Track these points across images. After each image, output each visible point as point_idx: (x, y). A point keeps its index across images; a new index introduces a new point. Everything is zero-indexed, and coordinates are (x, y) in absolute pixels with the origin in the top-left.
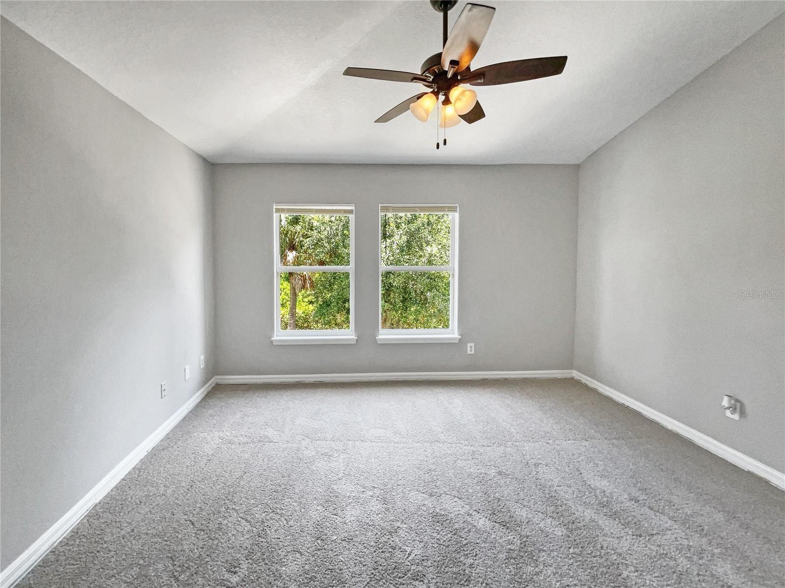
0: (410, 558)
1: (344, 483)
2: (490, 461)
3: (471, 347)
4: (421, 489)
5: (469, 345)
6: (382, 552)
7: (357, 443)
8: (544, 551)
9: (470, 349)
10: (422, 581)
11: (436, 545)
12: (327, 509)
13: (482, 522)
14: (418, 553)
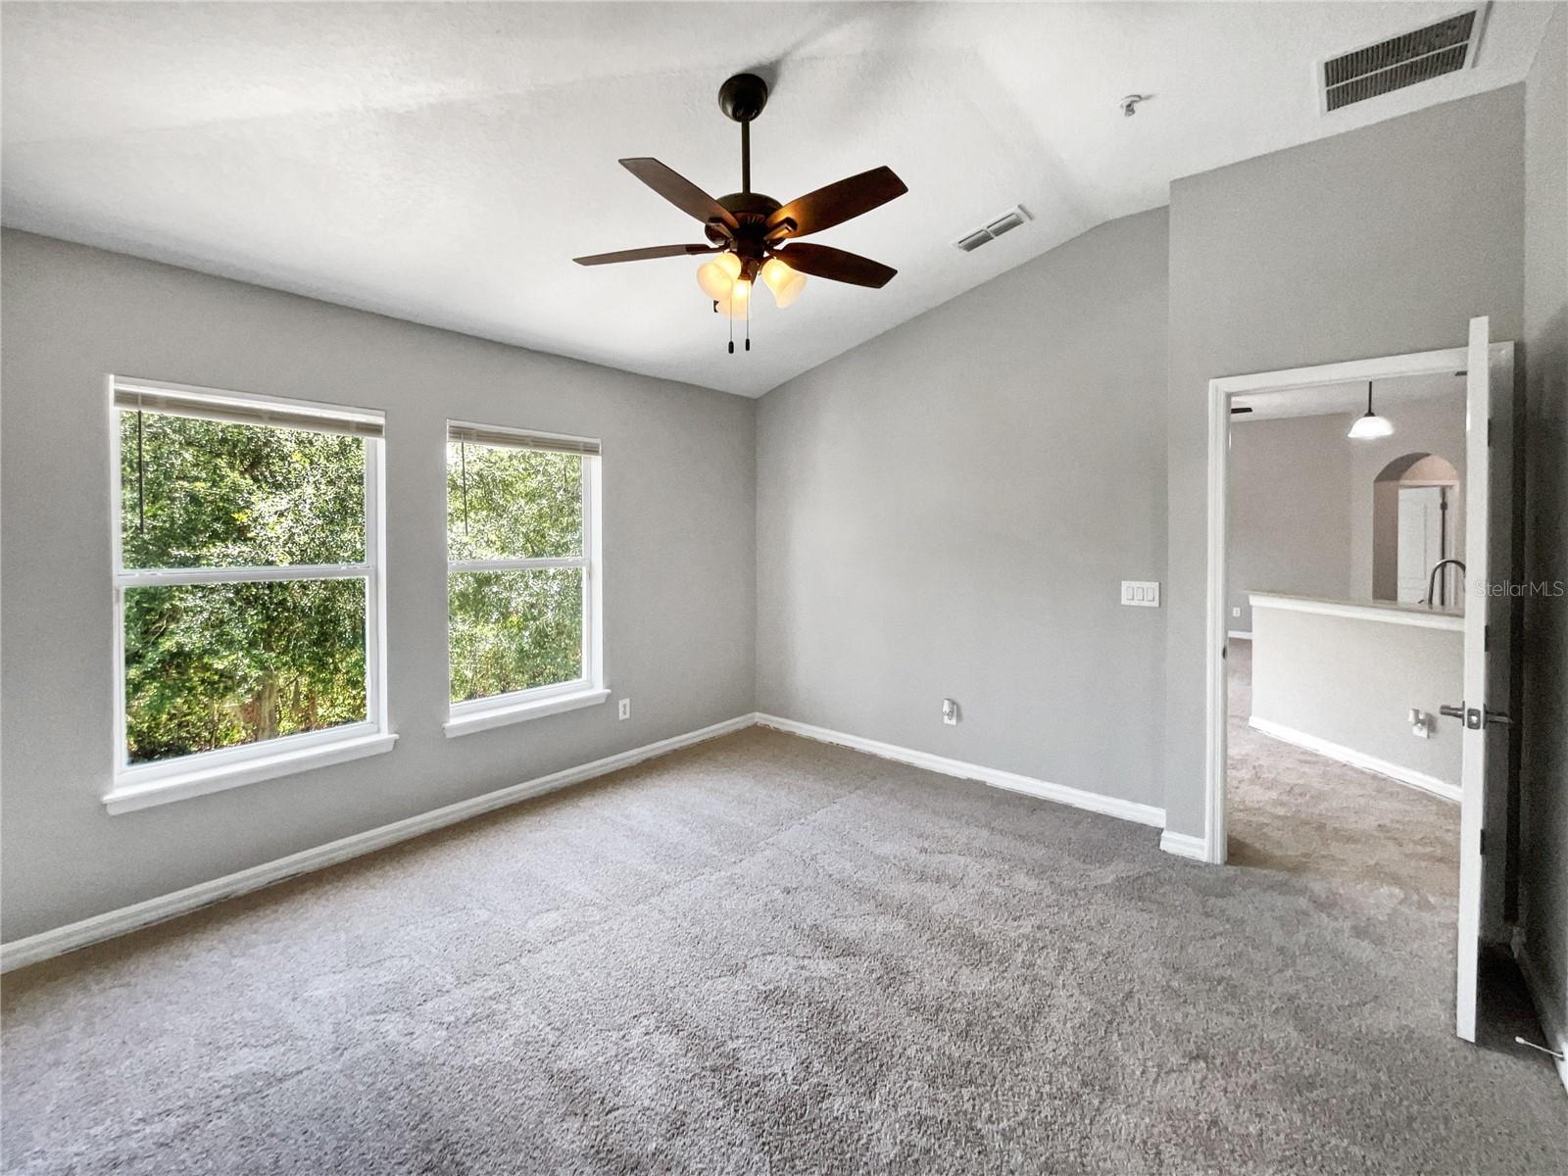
0: (790, 1079)
1: (572, 1047)
2: (761, 880)
3: (625, 706)
4: (711, 973)
5: (622, 703)
6: (747, 1103)
7: (523, 961)
8: (905, 956)
10: (830, 1094)
11: (803, 1036)
12: (586, 1112)
13: (825, 967)
14: (793, 1064)
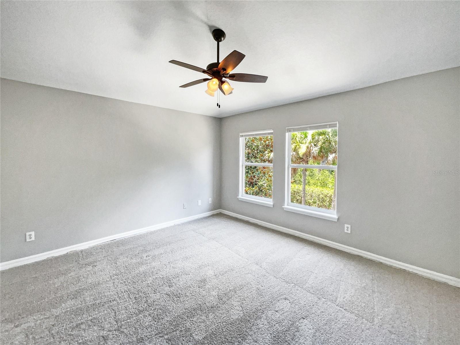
3: (348, 228)
5: (346, 226)
9: (347, 228)
